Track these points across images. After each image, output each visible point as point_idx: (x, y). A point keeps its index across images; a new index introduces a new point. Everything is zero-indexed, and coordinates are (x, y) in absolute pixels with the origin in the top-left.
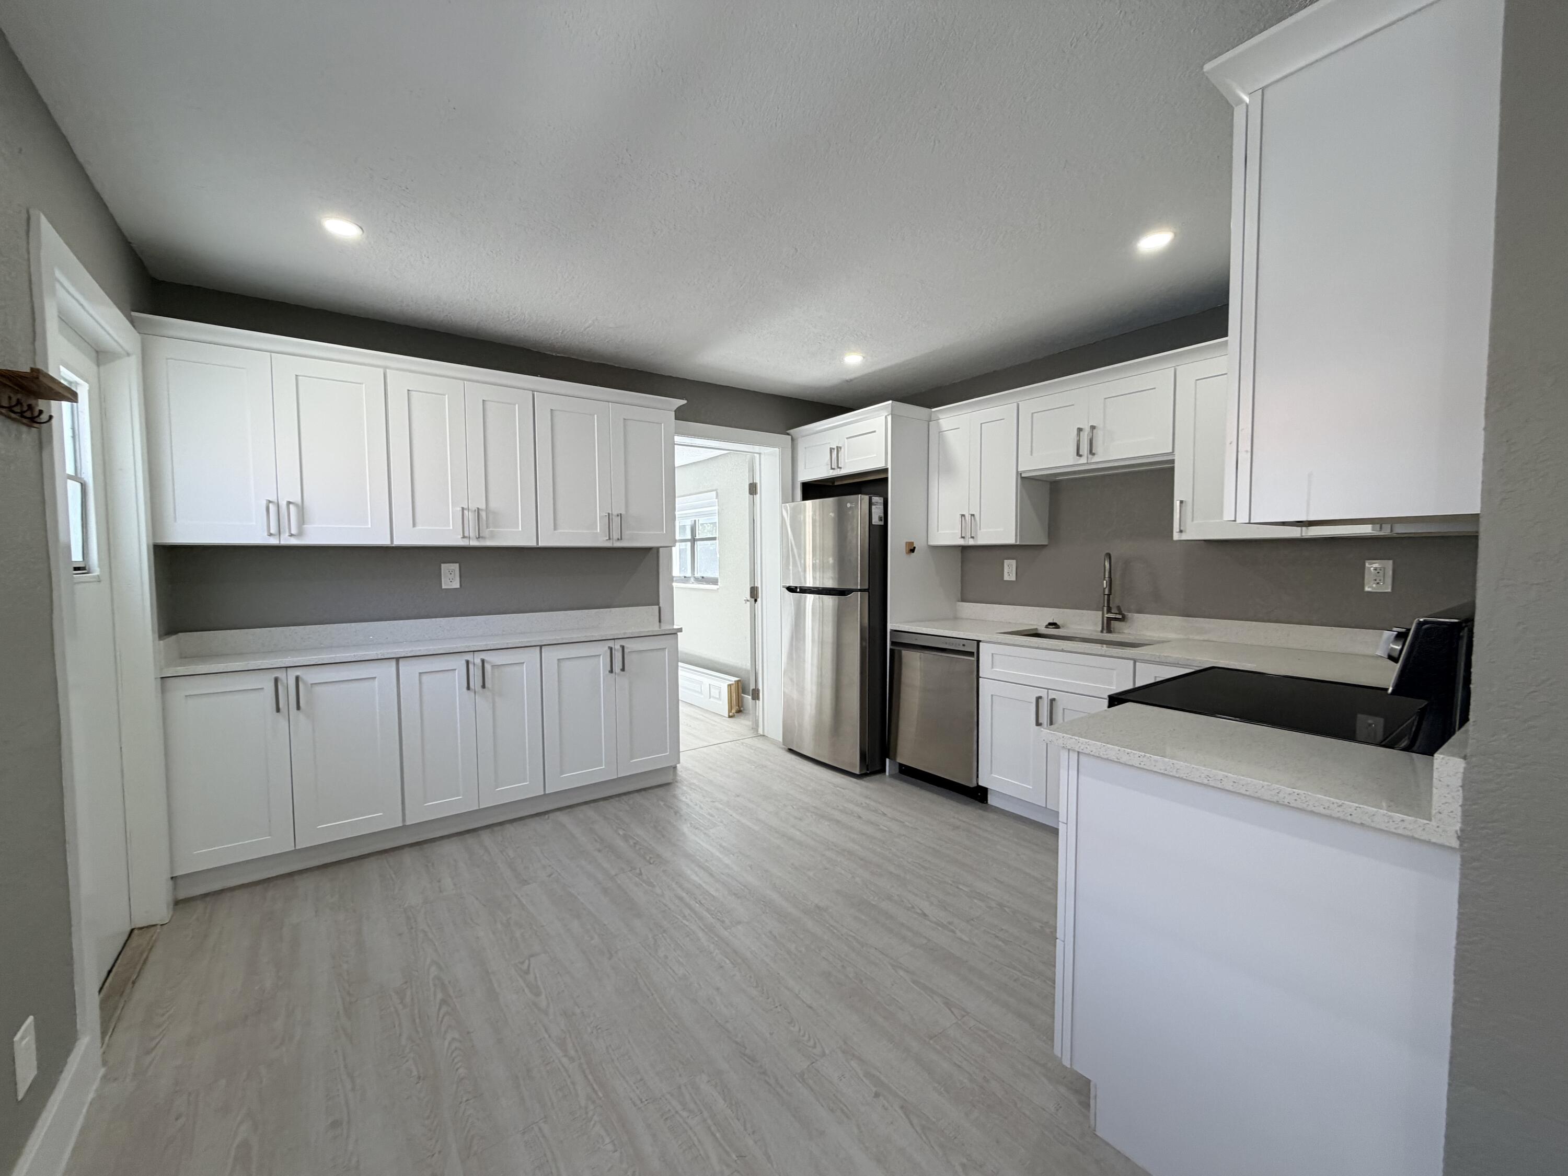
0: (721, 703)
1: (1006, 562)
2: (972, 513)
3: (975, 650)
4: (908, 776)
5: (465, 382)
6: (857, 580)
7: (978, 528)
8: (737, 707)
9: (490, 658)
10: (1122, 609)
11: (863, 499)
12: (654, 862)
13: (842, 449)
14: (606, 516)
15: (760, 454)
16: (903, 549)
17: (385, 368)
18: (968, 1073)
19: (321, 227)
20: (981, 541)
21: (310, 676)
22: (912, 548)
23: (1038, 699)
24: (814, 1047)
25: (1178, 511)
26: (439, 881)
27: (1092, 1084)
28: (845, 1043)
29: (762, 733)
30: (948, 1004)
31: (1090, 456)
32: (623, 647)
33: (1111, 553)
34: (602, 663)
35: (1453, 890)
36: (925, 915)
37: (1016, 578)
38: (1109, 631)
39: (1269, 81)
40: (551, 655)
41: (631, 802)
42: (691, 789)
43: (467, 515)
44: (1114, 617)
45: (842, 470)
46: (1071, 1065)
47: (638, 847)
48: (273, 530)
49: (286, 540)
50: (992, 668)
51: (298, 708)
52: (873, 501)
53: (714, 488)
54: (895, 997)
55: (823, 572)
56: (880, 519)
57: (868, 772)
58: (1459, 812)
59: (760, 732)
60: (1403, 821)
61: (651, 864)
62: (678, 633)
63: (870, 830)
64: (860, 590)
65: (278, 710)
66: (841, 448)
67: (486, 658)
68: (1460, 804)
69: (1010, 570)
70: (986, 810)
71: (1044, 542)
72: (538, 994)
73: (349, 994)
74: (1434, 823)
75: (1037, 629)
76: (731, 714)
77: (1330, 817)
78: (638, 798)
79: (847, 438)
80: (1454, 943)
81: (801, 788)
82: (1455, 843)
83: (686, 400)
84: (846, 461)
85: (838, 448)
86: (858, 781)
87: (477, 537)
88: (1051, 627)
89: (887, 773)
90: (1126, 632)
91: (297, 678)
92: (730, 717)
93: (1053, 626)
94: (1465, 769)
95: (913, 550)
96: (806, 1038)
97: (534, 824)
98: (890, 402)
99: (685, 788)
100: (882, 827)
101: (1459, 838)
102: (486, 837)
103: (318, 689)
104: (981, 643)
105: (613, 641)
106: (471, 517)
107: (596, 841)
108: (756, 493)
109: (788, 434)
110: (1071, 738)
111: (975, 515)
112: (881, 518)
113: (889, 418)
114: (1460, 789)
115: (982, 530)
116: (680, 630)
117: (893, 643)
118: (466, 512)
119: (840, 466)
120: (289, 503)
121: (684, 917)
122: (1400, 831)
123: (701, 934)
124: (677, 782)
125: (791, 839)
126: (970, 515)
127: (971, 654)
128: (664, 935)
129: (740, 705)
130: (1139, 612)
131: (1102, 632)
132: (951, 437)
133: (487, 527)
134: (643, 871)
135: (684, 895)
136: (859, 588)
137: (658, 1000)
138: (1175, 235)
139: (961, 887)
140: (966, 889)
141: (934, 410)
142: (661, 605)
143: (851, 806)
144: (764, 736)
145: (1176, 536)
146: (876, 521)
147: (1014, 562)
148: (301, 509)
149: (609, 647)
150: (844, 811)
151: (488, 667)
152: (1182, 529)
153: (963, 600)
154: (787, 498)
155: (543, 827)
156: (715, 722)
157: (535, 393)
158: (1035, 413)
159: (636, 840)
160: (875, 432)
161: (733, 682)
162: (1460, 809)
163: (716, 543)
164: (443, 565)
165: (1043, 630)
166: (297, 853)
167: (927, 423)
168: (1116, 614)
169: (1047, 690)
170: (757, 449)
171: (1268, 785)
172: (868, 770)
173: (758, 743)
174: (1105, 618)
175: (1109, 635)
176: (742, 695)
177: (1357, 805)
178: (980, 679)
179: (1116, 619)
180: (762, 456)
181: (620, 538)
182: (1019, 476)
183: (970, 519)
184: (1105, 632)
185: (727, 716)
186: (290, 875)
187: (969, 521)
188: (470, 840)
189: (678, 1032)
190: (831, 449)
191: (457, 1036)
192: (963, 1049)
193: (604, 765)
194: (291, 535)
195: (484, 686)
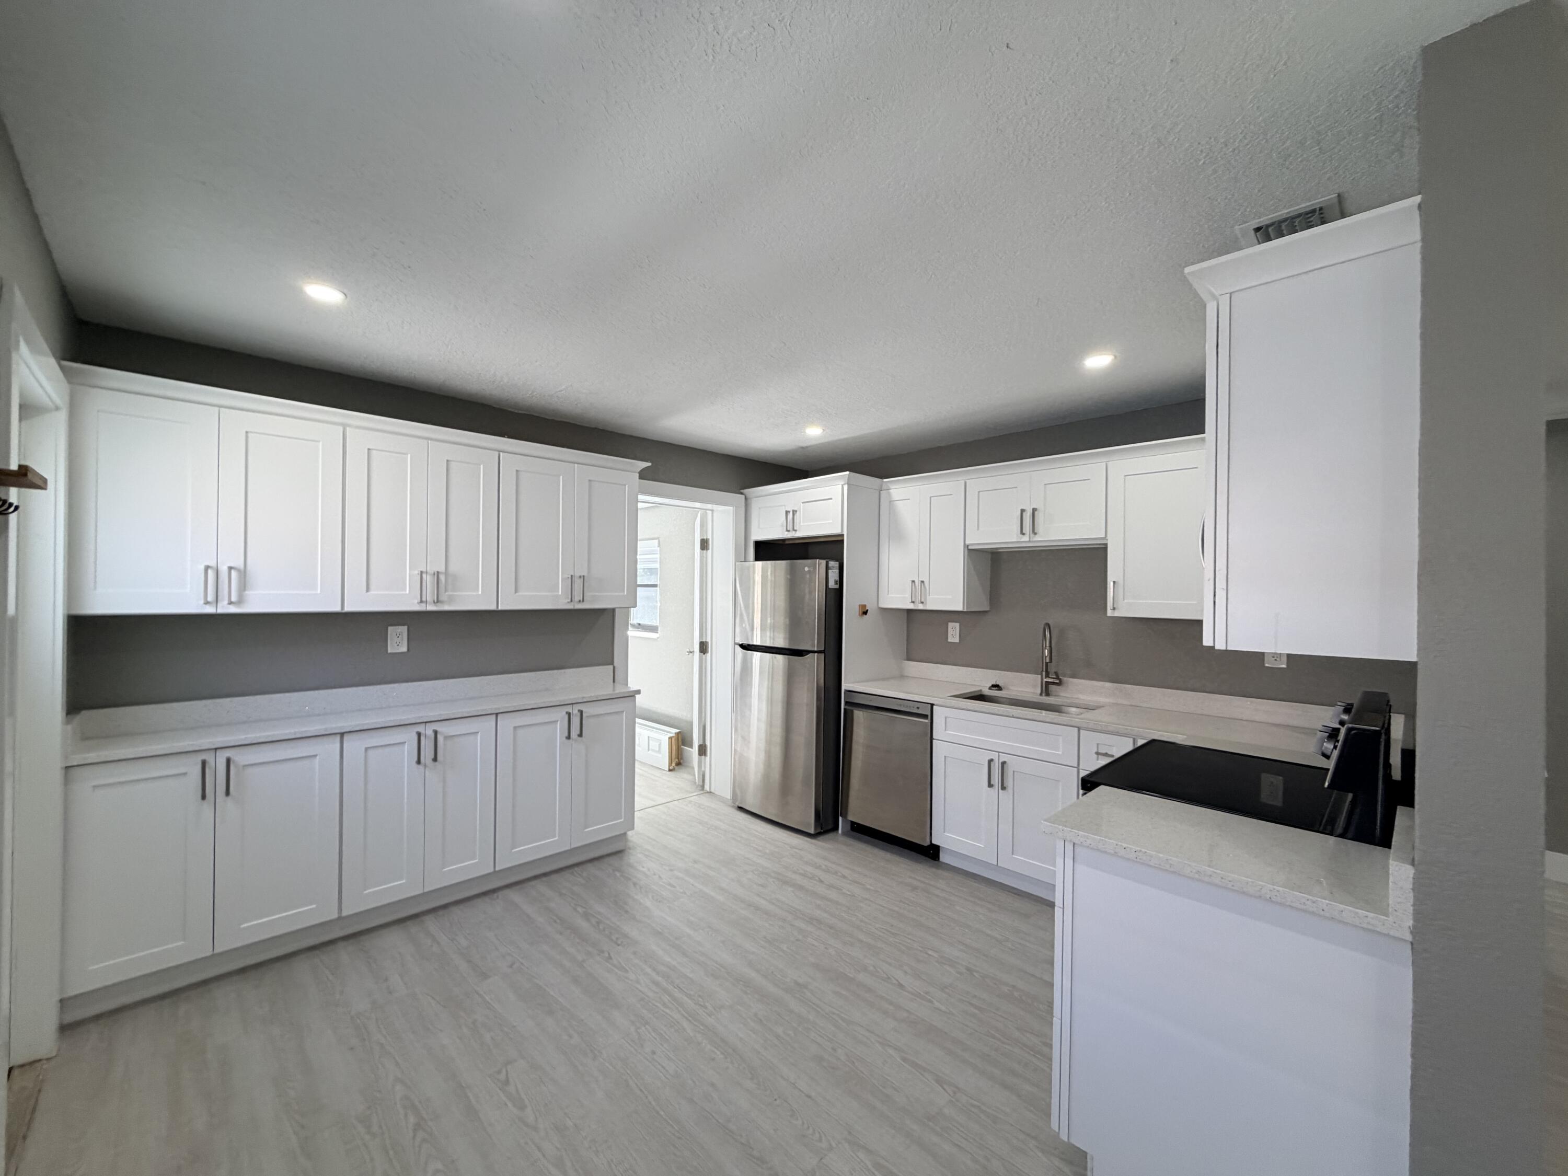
0: (660, 756)
1: (951, 625)
2: (922, 580)
3: (929, 714)
4: (862, 834)
5: (429, 441)
6: (812, 640)
7: (928, 595)
8: (677, 760)
9: (443, 729)
10: (1059, 674)
11: (821, 563)
12: (622, 942)
13: (798, 512)
14: (568, 578)
15: (712, 511)
16: (856, 611)
17: (345, 426)
18: (971, 1153)
19: (301, 292)
20: (930, 606)
21: (240, 758)
22: (865, 611)
23: (990, 761)
24: (820, 1140)
25: (1112, 590)
26: (386, 980)
27: (1088, 1157)
28: (850, 1133)
29: (708, 790)
30: (940, 1081)
31: (1032, 535)
32: (581, 712)
33: (1049, 623)
34: (560, 729)
35: (1407, 975)
36: (901, 986)
37: (960, 641)
38: (1048, 694)
39: (1238, 288)
40: (506, 723)
41: (585, 874)
42: (647, 856)
43: (425, 579)
44: (1052, 681)
45: (797, 532)
46: (1068, 1139)
47: (601, 927)
48: (210, 598)
49: (224, 608)
50: (946, 730)
51: (228, 793)
52: (830, 565)
53: (656, 536)
54: (889, 1078)
55: (774, 631)
56: (836, 583)
57: (822, 831)
58: (1411, 909)
59: (707, 787)
60: (1367, 917)
61: (619, 945)
62: (637, 696)
63: (833, 895)
64: (818, 652)
65: (204, 797)
66: (796, 511)
67: (439, 729)
68: (1412, 903)
69: (954, 633)
70: (938, 867)
71: (987, 609)
72: (522, 1108)
73: (303, 1127)
74: (1391, 919)
75: (981, 690)
76: (671, 768)
77: (1305, 911)
78: (591, 869)
79: (803, 503)
80: (1410, 1022)
81: (758, 850)
82: (1409, 938)
83: (650, 462)
84: (802, 524)
85: (794, 512)
86: (813, 841)
87: (436, 601)
88: (994, 689)
89: (840, 831)
90: (1061, 696)
91: (228, 761)
92: (670, 770)
93: (996, 688)
94: (1415, 873)
95: (865, 613)
96: (811, 1131)
97: (482, 904)
98: (847, 473)
99: (640, 856)
100: (844, 891)
101: (1411, 933)
102: (431, 923)
103: (250, 771)
104: (934, 707)
105: (571, 705)
106: (429, 580)
107: (555, 922)
108: (707, 549)
109: (742, 494)
110: (1070, 831)
111: (925, 582)
112: (837, 581)
113: (846, 487)
114: (1411, 891)
115: (931, 596)
116: (638, 692)
117: (847, 703)
118: (424, 576)
119: (795, 529)
120: (230, 568)
121: (664, 1005)
122: (1365, 926)
123: (685, 1024)
124: (630, 849)
125: (757, 908)
126: (920, 582)
127: (925, 716)
128: (647, 1026)
129: (679, 758)
130: (1073, 676)
131: (1041, 694)
132: (902, 508)
133: (446, 591)
134: (612, 955)
135: (660, 979)
136: (816, 649)
137: (653, 1103)
138: (1115, 357)
139: (930, 952)
140: (935, 955)
141: (885, 480)
142: (615, 664)
143: (809, 869)
144: (711, 792)
145: (1110, 613)
146: (832, 584)
147: (957, 625)
148: (243, 574)
149: (567, 713)
150: (804, 875)
151: (440, 739)
152: (1115, 606)
153: (909, 659)
154: (741, 558)
155: (493, 908)
156: (655, 776)
157: (501, 454)
158: (982, 491)
159: (598, 918)
160: (831, 499)
161: (674, 735)
162: (1412, 908)
163: (657, 590)
164: (390, 628)
165: (987, 692)
166: (214, 957)
167: (878, 492)
168: (1054, 678)
169: (998, 753)
170: (709, 506)
171: (1252, 882)
172: (822, 829)
173: (705, 800)
174: (1044, 683)
175: (1047, 698)
176: (682, 747)
177: (1327, 902)
178: (934, 741)
179: (1053, 683)
180: (715, 514)
181: (582, 600)
182: (966, 549)
183: (920, 584)
184: (1044, 694)
185: (667, 770)
186: (205, 983)
187: (919, 586)
188: (413, 928)
189: (679, 1138)
190: (787, 512)
191: (439, 1166)
192: (961, 1129)
193: (557, 835)
194: (231, 603)
195: (435, 759)
